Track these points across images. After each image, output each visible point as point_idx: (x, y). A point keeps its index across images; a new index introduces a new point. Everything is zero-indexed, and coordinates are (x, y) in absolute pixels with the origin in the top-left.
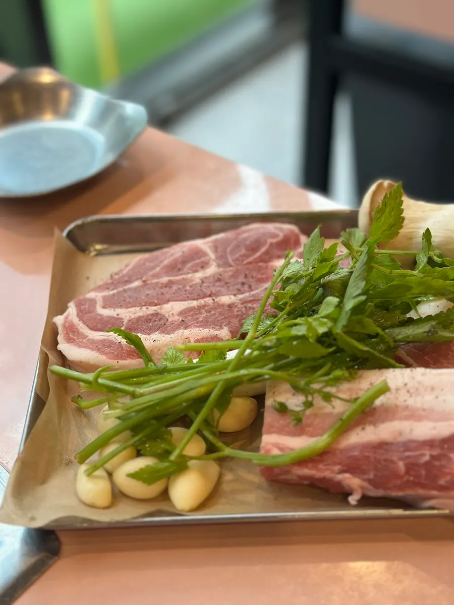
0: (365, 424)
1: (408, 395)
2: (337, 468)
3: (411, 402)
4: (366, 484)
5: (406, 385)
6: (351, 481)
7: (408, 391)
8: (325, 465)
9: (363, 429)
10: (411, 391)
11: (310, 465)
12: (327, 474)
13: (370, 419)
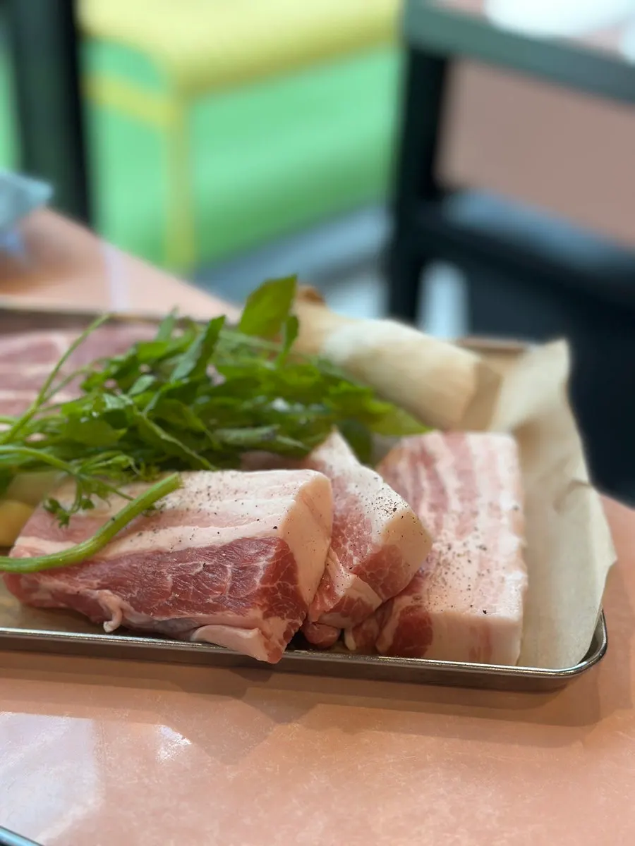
0: (143, 530)
1: (207, 498)
2: (96, 582)
3: (207, 506)
4: (126, 605)
5: (209, 487)
6: (110, 599)
7: (209, 494)
8: (81, 578)
9: (141, 534)
10: (211, 494)
11: (63, 576)
12: (82, 588)
13: (153, 524)
